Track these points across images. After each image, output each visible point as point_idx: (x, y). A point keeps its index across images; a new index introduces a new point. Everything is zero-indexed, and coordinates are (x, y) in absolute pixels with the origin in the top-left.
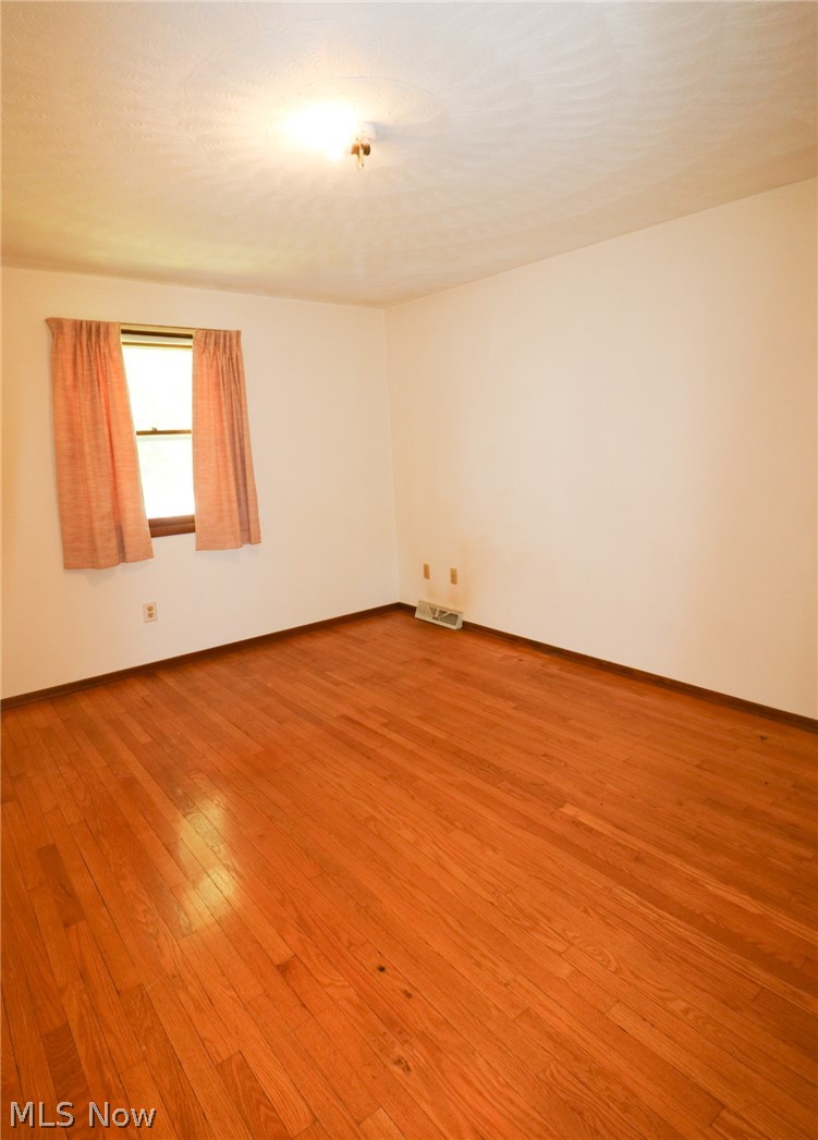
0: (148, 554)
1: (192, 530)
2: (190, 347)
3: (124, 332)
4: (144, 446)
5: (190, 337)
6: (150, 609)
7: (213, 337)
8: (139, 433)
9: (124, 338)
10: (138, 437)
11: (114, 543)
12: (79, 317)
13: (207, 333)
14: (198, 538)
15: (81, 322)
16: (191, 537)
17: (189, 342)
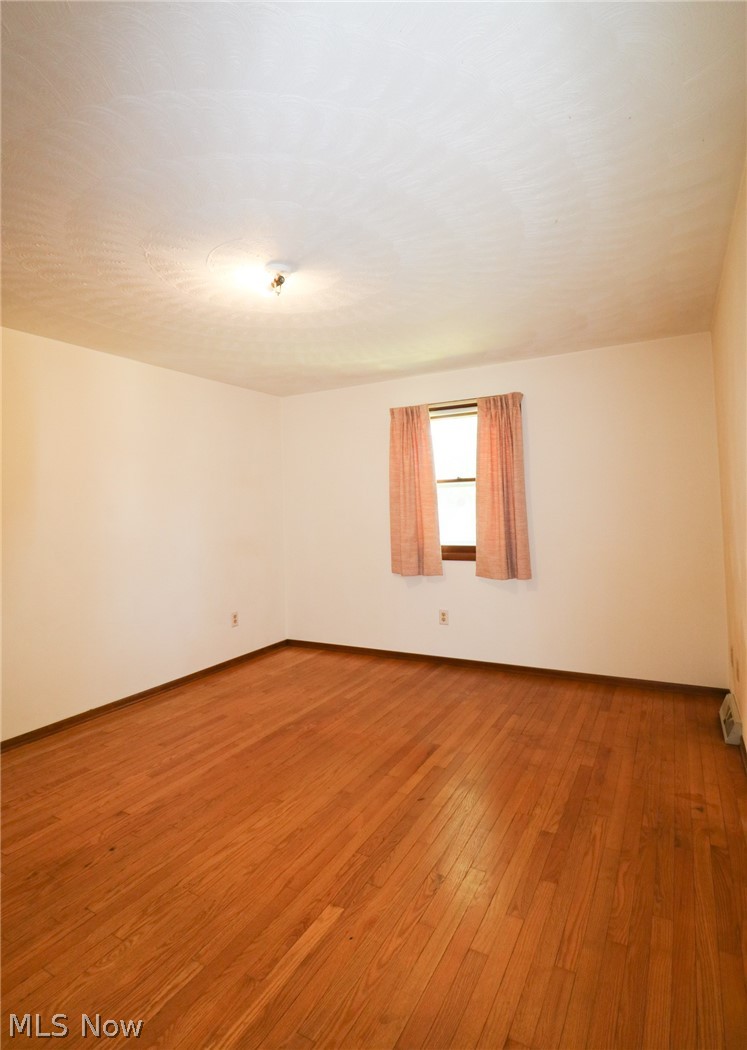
0: (439, 572)
1: (473, 559)
2: (475, 413)
3: (431, 410)
4: (441, 489)
5: (475, 405)
6: (443, 615)
7: (492, 402)
8: (439, 482)
9: (432, 414)
10: (438, 485)
11: (414, 559)
12: (405, 405)
13: (487, 400)
14: (477, 565)
15: (406, 409)
16: (471, 565)
17: (475, 409)
